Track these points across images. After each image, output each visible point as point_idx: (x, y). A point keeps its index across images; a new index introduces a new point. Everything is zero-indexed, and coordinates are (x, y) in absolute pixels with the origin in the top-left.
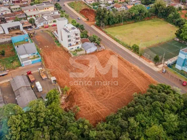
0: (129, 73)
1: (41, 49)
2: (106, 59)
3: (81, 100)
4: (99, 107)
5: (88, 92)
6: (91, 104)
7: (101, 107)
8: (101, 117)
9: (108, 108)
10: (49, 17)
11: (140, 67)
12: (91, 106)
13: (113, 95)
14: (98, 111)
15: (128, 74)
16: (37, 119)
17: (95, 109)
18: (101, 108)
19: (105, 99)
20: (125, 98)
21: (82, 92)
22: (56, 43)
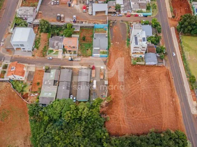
0: (166, 104)
1: (112, 44)
2: (158, 78)
3: (116, 110)
4: (124, 122)
5: (124, 106)
6: (120, 116)
7: (126, 123)
8: (121, 131)
9: (130, 127)
10: (137, 4)
11: (181, 101)
12: (120, 118)
13: (139, 118)
14: (122, 125)
15: (164, 104)
16: (81, 115)
17: (121, 123)
18: (125, 125)
19: (133, 118)
20: (146, 125)
21: (120, 104)
22: (126, 41)
